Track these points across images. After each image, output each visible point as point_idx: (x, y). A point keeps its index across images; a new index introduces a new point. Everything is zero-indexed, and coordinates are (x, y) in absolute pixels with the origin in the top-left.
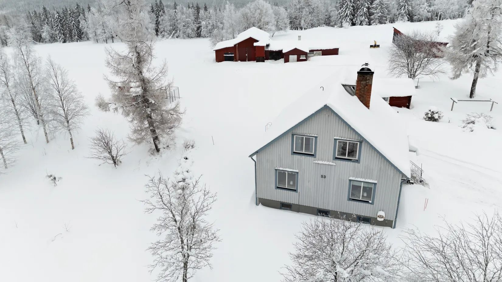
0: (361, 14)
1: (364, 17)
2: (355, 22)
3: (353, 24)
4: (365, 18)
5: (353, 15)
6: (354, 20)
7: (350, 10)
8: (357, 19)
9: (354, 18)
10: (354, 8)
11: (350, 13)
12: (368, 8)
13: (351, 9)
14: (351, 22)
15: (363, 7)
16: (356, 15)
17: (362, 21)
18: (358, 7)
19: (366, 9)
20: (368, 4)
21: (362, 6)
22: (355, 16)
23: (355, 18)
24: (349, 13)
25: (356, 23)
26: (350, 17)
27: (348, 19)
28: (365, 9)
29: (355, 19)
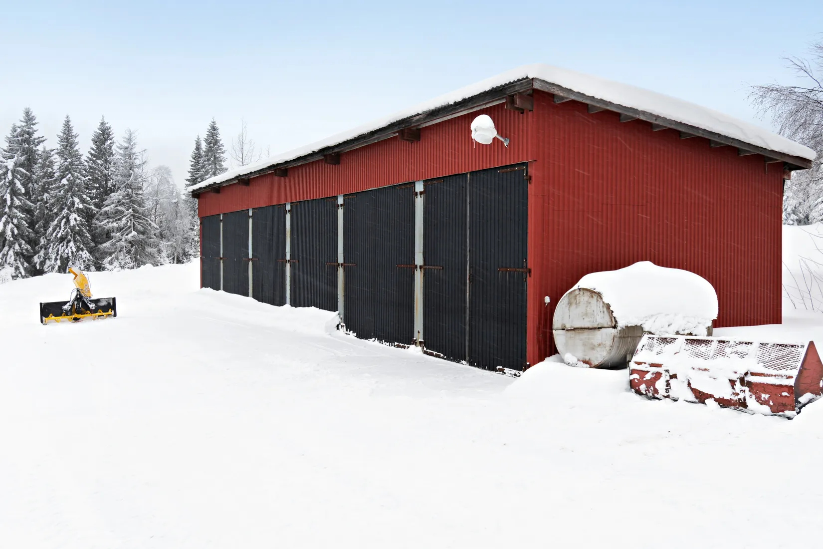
0: (59, 236)
1: (72, 244)
2: (42, 263)
3: (35, 272)
4: (79, 249)
5: (33, 243)
6: (36, 259)
7: (15, 221)
8: (46, 254)
9: (36, 253)
10: (32, 215)
11: (16, 232)
12: (88, 215)
13: (16, 217)
14: (26, 264)
15: (65, 211)
16: (43, 241)
17: (68, 259)
18: (46, 211)
19: (78, 219)
20: (83, 201)
21: (62, 209)
22: (39, 242)
23: (38, 252)
24: (9, 233)
25: (46, 267)
26: (17, 247)
27: (11, 252)
28: (73, 216)
29: (42, 253)
